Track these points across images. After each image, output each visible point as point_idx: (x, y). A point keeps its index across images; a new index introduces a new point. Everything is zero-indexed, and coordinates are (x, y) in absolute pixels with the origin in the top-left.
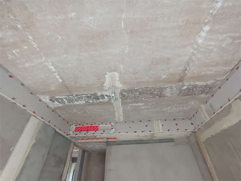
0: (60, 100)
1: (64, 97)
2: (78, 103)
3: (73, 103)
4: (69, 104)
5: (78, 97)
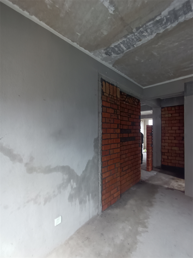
0: (116, 49)
1: (121, 41)
2: (141, 44)
3: (134, 47)
4: (128, 50)
5: (141, 31)
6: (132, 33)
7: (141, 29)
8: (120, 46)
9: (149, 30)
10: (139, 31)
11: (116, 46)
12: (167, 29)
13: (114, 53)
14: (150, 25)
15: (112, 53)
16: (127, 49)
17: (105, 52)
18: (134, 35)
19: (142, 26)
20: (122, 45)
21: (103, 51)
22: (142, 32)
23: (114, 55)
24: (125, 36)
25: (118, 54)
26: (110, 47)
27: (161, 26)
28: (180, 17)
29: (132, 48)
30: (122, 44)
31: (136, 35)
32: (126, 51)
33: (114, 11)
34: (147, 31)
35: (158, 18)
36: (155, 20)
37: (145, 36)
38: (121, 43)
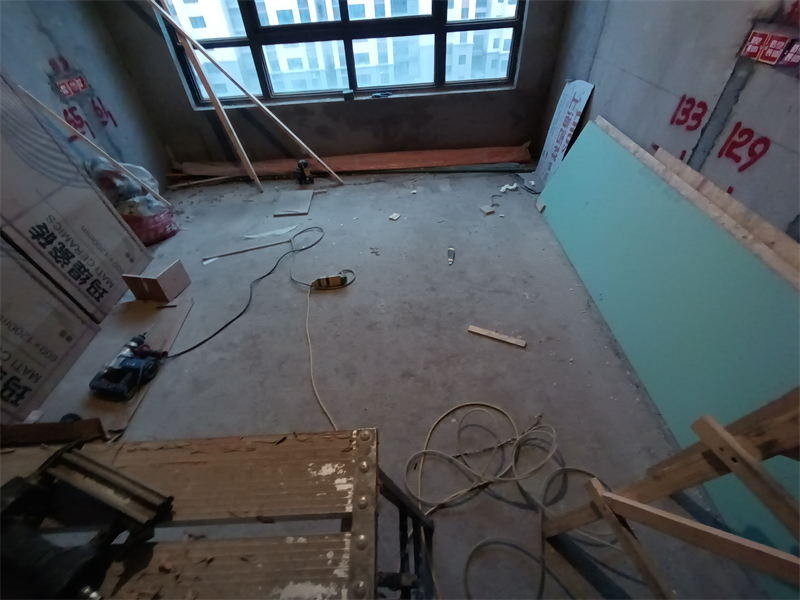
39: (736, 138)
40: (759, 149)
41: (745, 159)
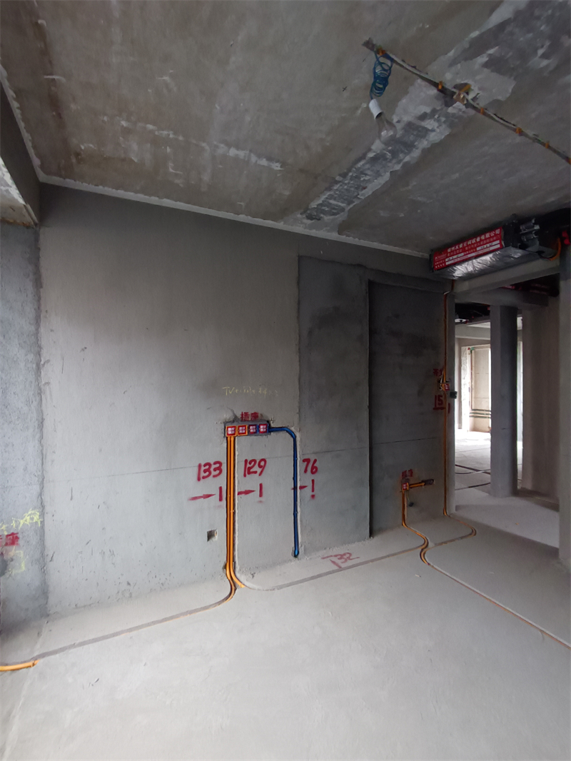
0: (326, 209)
1: (325, 197)
2: (370, 193)
3: (359, 198)
4: (351, 206)
5: (352, 176)
6: (337, 182)
7: (350, 174)
8: (331, 204)
9: (369, 172)
10: (349, 177)
11: (321, 205)
12: (407, 163)
13: (324, 214)
14: (363, 165)
15: (322, 215)
16: (349, 204)
17: (304, 216)
18: (346, 184)
19: (350, 170)
20: (332, 202)
21: (299, 216)
22: (357, 177)
23: (327, 218)
24: (329, 189)
25: (334, 214)
26: (310, 207)
27: (390, 162)
28: (416, 143)
29: (356, 202)
30: (330, 199)
31: (349, 183)
32: (349, 208)
33: (281, 167)
34: (366, 175)
35: (371, 155)
36: (367, 158)
37: (369, 181)
38: (327, 198)
39: (248, 465)
40: (262, 463)
41: (259, 470)
